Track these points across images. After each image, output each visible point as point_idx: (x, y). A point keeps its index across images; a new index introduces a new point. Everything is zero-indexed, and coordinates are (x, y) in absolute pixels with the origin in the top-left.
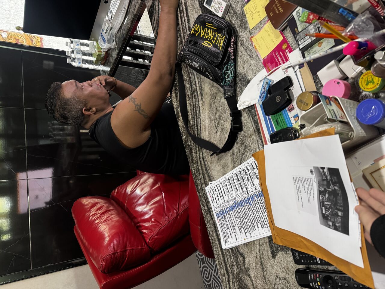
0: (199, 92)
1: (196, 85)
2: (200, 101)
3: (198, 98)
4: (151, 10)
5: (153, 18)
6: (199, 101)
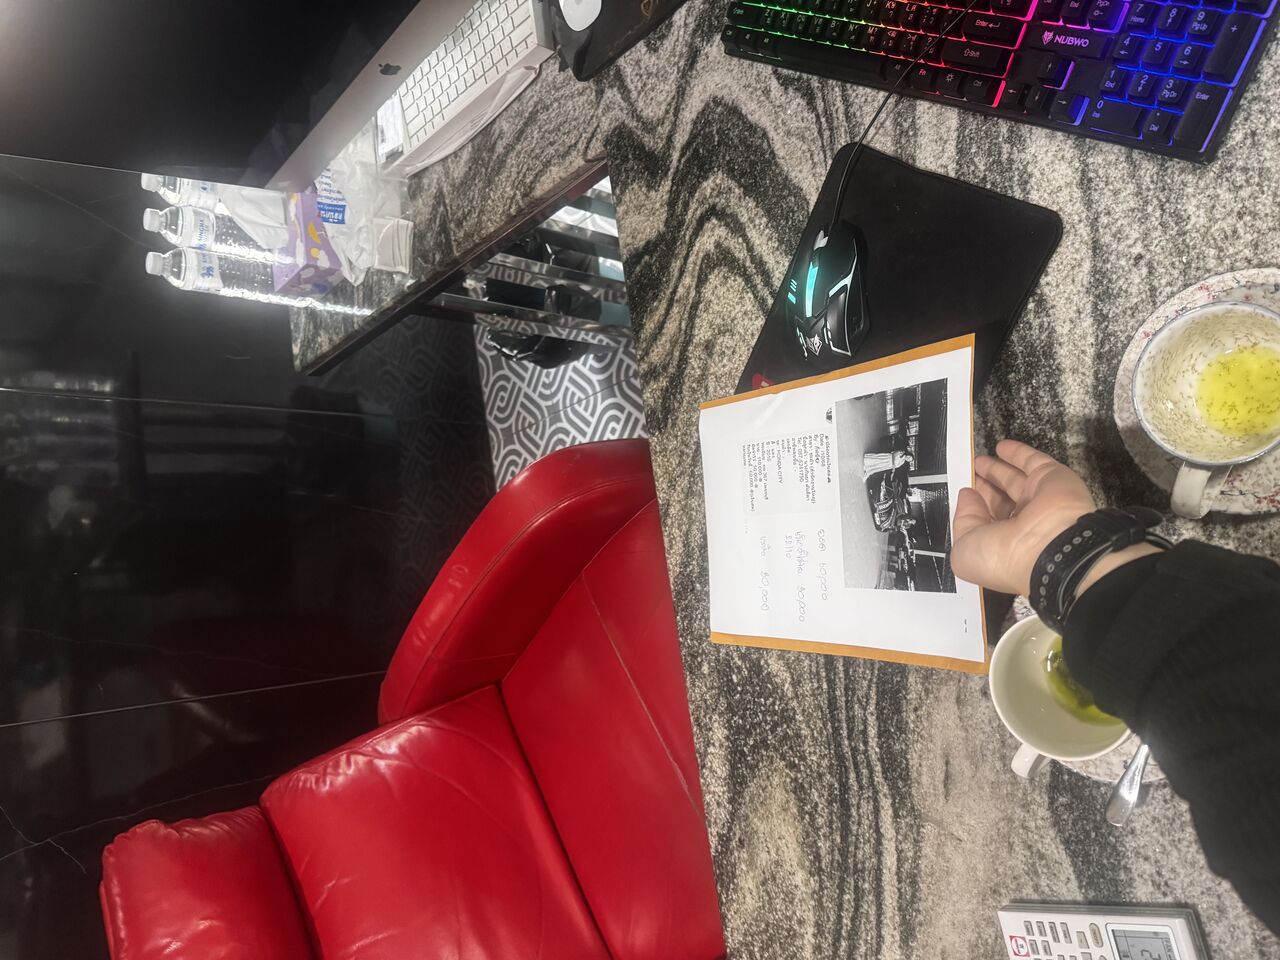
0: (890, 899)
1: (879, 853)
2: (888, 939)
3: (879, 923)
4: (649, 266)
5: (656, 318)
6: (880, 936)
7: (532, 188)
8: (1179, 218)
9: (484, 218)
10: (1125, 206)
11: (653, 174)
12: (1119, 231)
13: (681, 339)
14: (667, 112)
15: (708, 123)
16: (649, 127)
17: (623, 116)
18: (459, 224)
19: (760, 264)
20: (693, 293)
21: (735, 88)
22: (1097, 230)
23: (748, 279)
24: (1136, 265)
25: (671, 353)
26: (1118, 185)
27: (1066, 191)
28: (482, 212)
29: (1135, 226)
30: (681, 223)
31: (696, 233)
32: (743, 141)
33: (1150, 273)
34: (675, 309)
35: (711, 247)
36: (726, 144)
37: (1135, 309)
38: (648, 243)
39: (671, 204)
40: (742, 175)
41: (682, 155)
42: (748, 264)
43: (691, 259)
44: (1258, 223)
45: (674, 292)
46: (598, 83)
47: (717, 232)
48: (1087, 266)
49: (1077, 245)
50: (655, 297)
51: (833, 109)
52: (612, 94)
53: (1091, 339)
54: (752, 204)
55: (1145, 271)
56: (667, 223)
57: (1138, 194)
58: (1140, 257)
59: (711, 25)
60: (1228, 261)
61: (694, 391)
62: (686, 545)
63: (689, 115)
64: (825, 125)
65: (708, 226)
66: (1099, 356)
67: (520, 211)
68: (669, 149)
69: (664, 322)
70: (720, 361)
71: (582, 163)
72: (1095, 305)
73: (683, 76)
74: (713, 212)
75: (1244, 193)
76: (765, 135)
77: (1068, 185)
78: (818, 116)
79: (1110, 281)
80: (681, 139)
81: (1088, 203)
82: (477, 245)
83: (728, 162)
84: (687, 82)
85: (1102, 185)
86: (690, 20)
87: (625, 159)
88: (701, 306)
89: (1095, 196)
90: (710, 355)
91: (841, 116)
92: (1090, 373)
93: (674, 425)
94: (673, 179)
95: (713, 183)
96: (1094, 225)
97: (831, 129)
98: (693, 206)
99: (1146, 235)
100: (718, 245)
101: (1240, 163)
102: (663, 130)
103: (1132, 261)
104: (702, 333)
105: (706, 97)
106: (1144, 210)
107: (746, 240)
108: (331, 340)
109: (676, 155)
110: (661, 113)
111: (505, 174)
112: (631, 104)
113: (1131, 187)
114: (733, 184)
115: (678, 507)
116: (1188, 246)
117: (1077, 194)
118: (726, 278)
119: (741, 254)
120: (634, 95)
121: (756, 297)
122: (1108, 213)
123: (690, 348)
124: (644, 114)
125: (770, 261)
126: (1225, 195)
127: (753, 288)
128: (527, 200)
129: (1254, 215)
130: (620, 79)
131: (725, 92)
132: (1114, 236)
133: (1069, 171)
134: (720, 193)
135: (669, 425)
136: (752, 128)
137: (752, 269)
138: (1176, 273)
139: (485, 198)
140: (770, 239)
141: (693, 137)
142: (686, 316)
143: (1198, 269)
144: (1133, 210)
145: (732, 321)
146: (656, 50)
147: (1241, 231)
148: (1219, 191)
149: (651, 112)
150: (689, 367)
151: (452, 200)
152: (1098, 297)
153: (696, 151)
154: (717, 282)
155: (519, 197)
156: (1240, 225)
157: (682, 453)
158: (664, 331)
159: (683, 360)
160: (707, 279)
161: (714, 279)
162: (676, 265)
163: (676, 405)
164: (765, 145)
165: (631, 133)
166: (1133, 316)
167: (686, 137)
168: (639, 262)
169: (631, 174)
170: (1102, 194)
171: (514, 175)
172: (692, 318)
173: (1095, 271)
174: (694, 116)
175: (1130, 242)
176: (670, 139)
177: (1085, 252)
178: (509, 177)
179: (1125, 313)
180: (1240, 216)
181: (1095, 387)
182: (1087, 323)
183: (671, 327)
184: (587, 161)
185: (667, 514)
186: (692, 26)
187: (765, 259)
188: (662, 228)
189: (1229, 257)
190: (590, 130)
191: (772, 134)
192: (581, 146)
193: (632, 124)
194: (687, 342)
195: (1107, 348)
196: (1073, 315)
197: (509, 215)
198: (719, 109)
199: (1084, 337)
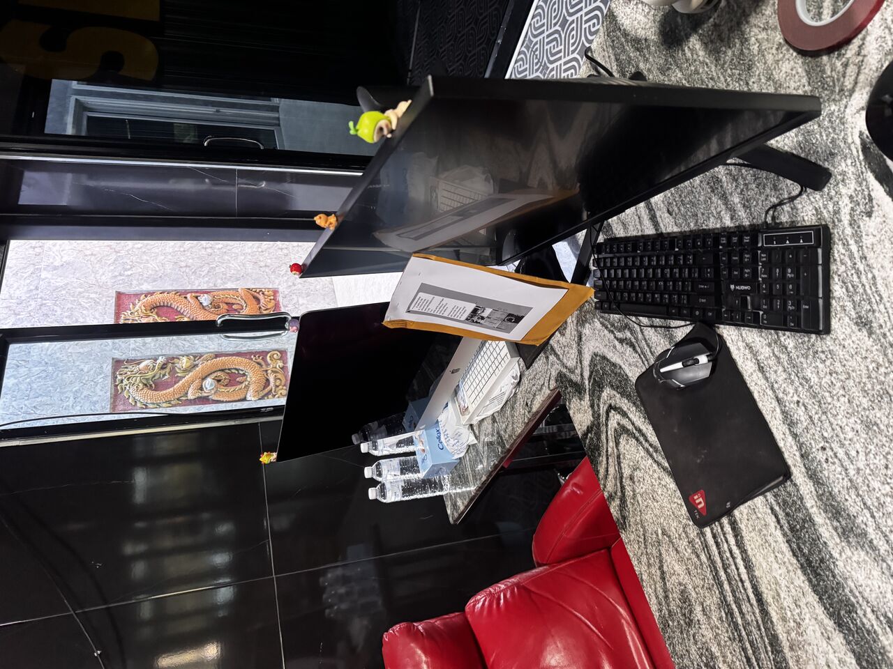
4: (592, 439)
5: (603, 466)
7: (531, 408)
8: (807, 381)
9: (515, 426)
10: (782, 378)
11: (580, 393)
12: (784, 391)
13: (618, 477)
14: (577, 363)
15: (595, 365)
16: (572, 372)
17: (560, 367)
18: (505, 431)
19: (640, 431)
20: (615, 450)
21: (601, 347)
22: (775, 392)
23: (637, 440)
24: (798, 406)
25: (616, 485)
26: (775, 368)
27: (755, 374)
28: (513, 423)
29: (790, 386)
30: (599, 415)
31: (607, 419)
32: (612, 371)
33: (806, 409)
34: (610, 460)
35: (616, 425)
36: (606, 374)
37: (807, 428)
38: (588, 427)
39: (592, 406)
40: (617, 388)
41: (589, 382)
42: (635, 431)
43: (609, 433)
44: (839, 377)
45: (607, 451)
46: (545, 353)
47: (616, 417)
48: (778, 410)
49: (770, 400)
50: (599, 455)
51: (645, 351)
52: (552, 358)
53: (795, 448)
54: (626, 401)
55: (803, 408)
56: (593, 416)
57: (785, 371)
58: (798, 402)
59: (582, 320)
60: (835, 398)
61: (633, 504)
62: (657, 597)
63: (586, 363)
64: (644, 359)
65: (611, 414)
66: (802, 456)
67: (530, 420)
68: (583, 379)
69: (607, 468)
70: (640, 485)
71: (549, 392)
72: (790, 429)
73: (579, 345)
74: (610, 407)
75: (828, 363)
76: (620, 367)
77: (754, 371)
78: (639, 355)
79: (791, 416)
80: (586, 374)
81: (767, 379)
82: (515, 440)
83: (610, 382)
84: (581, 347)
85: (768, 369)
86: (574, 319)
87: (566, 388)
88: (621, 456)
89: (768, 375)
90: (634, 483)
91: (649, 353)
92: (802, 466)
93: (630, 525)
94: (589, 394)
95: (607, 392)
96: (772, 388)
97: (647, 360)
98: (601, 406)
99: (796, 390)
100: (619, 424)
101: (820, 349)
102: (578, 371)
103: (796, 405)
104: (627, 472)
105: (590, 353)
106: (790, 378)
107: (630, 420)
108: (463, 503)
109: (587, 382)
110: (575, 363)
111: (518, 403)
112: (561, 361)
113: (781, 368)
114: (615, 393)
115: (646, 575)
116: (815, 393)
117: (760, 375)
118: (627, 440)
119: (630, 427)
120: (561, 357)
121: (644, 448)
122: (776, 382)
123: (624, 480)
124: (568, 365)
125: (643, 428)
126: (821, 366)
127: (641, 443)
128: (531, 414)
129: (837, 373)
130: (552, 349)
131: (598, 349)
132: (783, 393)
133: (752, 365)
134: (611, 398)
135: (628, 526)
136: (614, 365)
137: (637, 434)
138: (816, 407)
139: (513, 416)
140: (640, 417)
141: (591, 373)
142: (616, 463)
143: (825, 403)
144: (786, 379)
145: (638, 463)
146: (564, 335)
147: (834, 382)
148: (817, 364)
149: (571, 363)
150: (627, 491)
151: (499, 419)
152: (789, 425)
153: (594, 379)
154: (624, 443)
155: (527, 413)
156: (833, 379)
157: (638, 541)
158: (609, 473)
159: (623, 487)
160: (619, 442)
161: (622, 441)
162: (603, 437)
163: (627, 513)
164: (622, 372)
165: (565, 375)
166: (808, 432)
167: (588, 373)
168: (587, 438)
169: (571, 394)
170: (770, 373)
171: (522, 403)
172: (619, 463)
173: (783, 412)
174: (588, 363)
175: (791, 395)
176: (582, 375)
177: (775, 404)
178: (520, 404)
179: (803, 431)
180: (831, 374)
181: (807, 473)
182: (790, 439)
183: (611, 470)
184: (551, 390)
185: (642, 580)
186: (575, 322)
187: (641, 428)
188: (592, 419)
189: (835, 395)
190: (548, 376)
191: (623, 366)
192: (546, 384)
193: (564, 370)
194: (621, 478)
195: (804, 451)
196: (783, 436)
197: (525, 423)
198: (598, 358)
199: (791, 447)
